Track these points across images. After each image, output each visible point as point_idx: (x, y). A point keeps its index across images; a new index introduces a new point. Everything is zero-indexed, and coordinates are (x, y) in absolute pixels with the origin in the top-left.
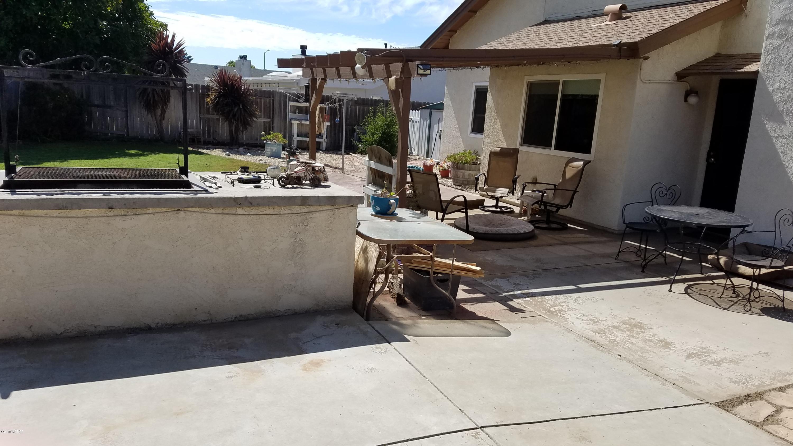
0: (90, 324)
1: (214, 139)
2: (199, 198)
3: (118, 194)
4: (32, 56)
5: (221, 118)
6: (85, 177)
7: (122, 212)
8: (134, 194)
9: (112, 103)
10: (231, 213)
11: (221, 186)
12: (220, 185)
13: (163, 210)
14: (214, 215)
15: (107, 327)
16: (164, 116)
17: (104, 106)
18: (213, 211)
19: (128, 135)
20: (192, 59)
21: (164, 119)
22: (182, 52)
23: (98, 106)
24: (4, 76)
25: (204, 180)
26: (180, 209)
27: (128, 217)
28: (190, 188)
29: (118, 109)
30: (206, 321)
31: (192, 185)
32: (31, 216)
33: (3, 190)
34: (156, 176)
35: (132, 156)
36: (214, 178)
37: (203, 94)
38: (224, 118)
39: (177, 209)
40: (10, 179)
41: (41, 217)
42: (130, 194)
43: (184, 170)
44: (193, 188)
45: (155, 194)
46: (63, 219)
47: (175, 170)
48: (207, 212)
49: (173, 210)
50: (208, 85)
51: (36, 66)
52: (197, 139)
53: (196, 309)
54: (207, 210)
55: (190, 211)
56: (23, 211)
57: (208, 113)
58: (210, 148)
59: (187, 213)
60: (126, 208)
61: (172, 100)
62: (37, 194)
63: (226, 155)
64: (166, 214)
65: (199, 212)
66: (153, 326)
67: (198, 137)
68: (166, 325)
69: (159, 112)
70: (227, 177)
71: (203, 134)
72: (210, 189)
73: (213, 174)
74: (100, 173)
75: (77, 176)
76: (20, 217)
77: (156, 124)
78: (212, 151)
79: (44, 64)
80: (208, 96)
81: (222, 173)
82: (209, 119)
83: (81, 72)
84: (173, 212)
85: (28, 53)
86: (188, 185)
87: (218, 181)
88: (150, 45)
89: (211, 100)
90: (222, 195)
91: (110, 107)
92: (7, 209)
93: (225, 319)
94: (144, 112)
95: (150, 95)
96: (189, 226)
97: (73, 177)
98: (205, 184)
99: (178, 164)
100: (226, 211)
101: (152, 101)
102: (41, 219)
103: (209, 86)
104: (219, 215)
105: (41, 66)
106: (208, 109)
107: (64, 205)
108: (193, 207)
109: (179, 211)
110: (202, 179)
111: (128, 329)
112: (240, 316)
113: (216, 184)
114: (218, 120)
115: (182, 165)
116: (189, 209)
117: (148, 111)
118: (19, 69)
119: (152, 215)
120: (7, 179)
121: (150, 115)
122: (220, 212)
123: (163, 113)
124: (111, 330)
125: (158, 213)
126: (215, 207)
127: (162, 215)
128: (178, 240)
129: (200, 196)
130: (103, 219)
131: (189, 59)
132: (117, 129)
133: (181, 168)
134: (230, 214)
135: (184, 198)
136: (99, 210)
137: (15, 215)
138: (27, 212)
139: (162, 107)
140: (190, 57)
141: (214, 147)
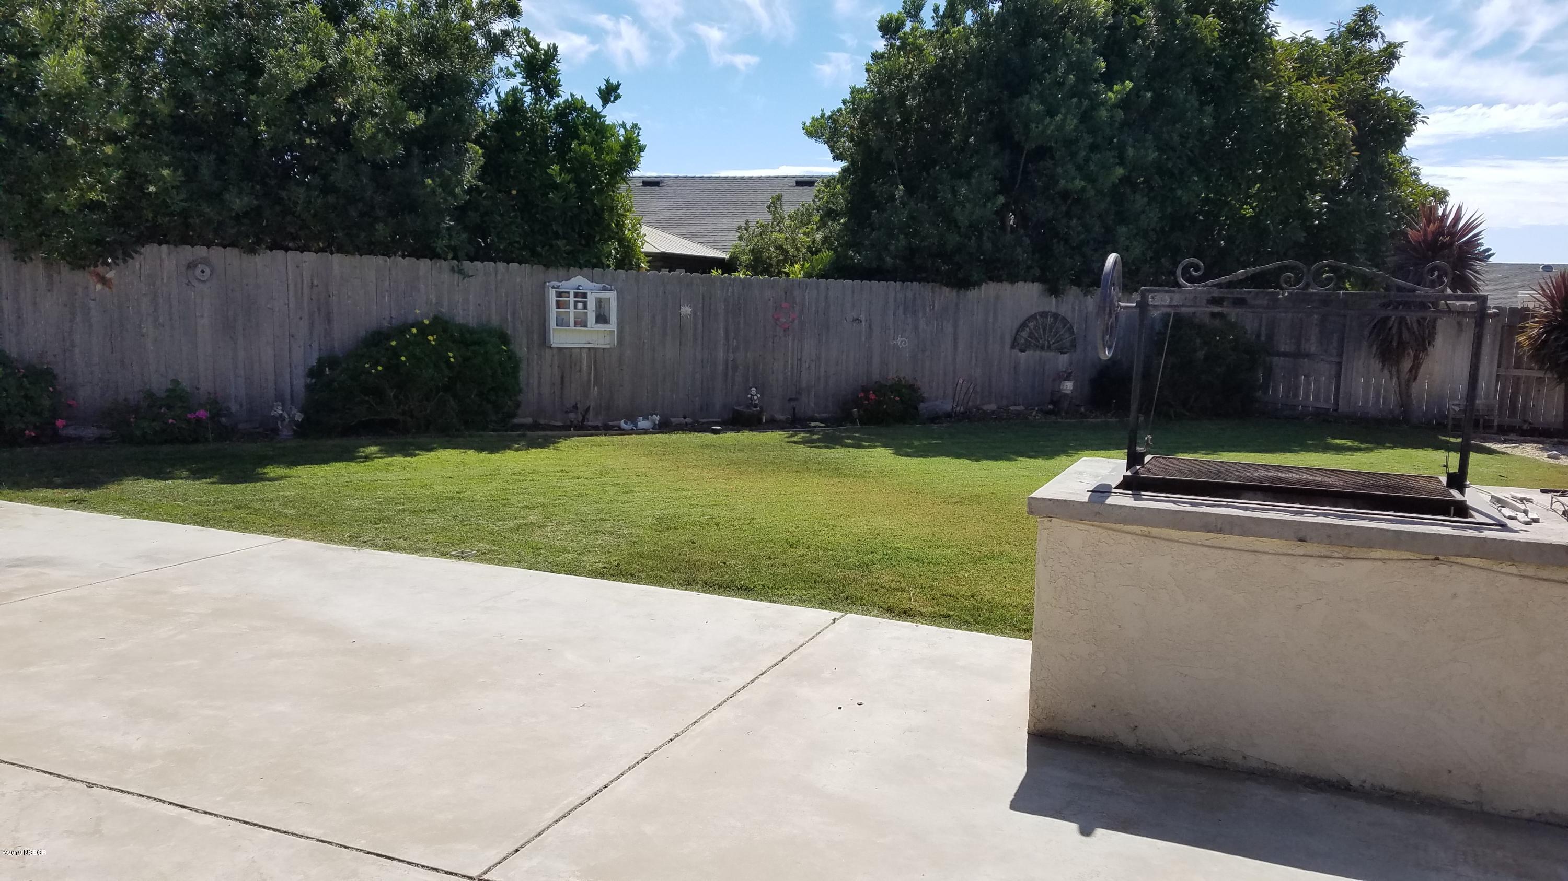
0: (1235, 749)
1: (1525, 421)
2: (1485, 539)
3: (1318, 515)
4: (1197, 268)
5: (1549, 375)
6: (1260, 479)
7: (1323, 550)
8: (1349, 518)
9: (1313, 349)
10: (1556, 578)
11: (1538, 519)
12: (1535, 516)
13: (1405, 555)
14: (1516, 580)
15: (1266, 762)
16: (1417, 373)
17: (1298, 355)
18: (1513, 569)
19: (1336, 410)
20: (1492, 255)
21: (1415, 379)
22: (1473, 243)
23: (1285, 354)
24: (1148, 305)
25: (1500, 502)
26: (1441, 558)
27: (1331, 561)
28: (1467, 518)
29: (1322, 360)
30: (1470, 803)
31: (1471, 512)
32: (1160, 538)
33: (1121, 491)
34: (1398, 488)
35: (1340, 449)
36: (1522, 500)
37: (1510, 327)
38: (1556, 376)
39: (1433, 557)
40: (1134, 473)
41: (1177, 541)
42: (1342, 517)
43: (1458, 481)
44: (1472, 517)
45: (1391, 521)
46: (1212, 550)
47: (1437, 478)
48: (1499, 570)
49: (1427, 557)
50: (1525, 306)
51: (1204, 286)
52: (1485, 420)
53: (1450, 772)
54: (1500, 565)
55: (1462, 564)
56: (1150, 529)
57: (1518, 366)
58: (1511, 440)
59: (1455, 568)
60: (1331, 544)
61: (1439, 341)
62: (1175, 503)
63: (1549, 457)
64: (1409, 564)
65: (1480, 568)
66: (1355, 783)
67: (1487, 417)
68: (1382, 789)
69: (1407, 365)
70: (1554, 500)
71: (1500, 408)
72: (1510, 523)
73: (1520, 493)
74: (1287, 475)
75: (1244, 477)
76: (1142, 538)
77: (1397, 389)
78: (1515, 447)
79: (1216, 281)
80: (1522, 330)
81: (1543, 491)
82: (1519, 378)
83: (1278, 292)
84: (1425, 563)
85: (1192, 265)
86: (1462, 510)
87: (1532, 508)
88: (1405, 234)
89: (1530, 338)
90: (1539, 538)
91: (1308, 355)
92: (1125, 521)
93: (1513, 811)
94: (1376, 365)
95: (1394, 331)
96: (1455, 596)
97: (1238, 478)
98: (1500, 511)
99: (1446, 466)
100: (1544, 574)
101: (1395, 344)
102: (1175, 546)
103: (1527, 309)
104: (1526, 580)
105: (1210, 284)
106: (1519, 359)
107: (1219, 526)
108: (1468, 556)
109: (1437, 562)
110: (1493, 500)
111: (1305, 777)
112: (1552, 813)
113: (1526, 512)
114: (1540, 380)
115: (1454, 469)
116: (1459, 560)
117: (1384, 365)
118: (1174, 292)
119: (1380, 563)
120: (1129, 473)
121: (1386, 371)
122: (1530, 575)
123: (1415, 368)
124: (1273, 770)
125: (1392, 559)
126: (1520, 562)
127: (1400, 564)
128: (1428, 621)
129: (1488, 534)
130: (1284, 559)
131: (1485, 255)
132: (1317, 397)
133: (1450, 477)
134: (1554, 581)
135: (1453, 536)
136: (1278, 542)
137: (1134, 534)
138: (1155, 531)
139: (1415, 355)
140: (1488, 250)
141: (1522, 438)
